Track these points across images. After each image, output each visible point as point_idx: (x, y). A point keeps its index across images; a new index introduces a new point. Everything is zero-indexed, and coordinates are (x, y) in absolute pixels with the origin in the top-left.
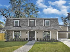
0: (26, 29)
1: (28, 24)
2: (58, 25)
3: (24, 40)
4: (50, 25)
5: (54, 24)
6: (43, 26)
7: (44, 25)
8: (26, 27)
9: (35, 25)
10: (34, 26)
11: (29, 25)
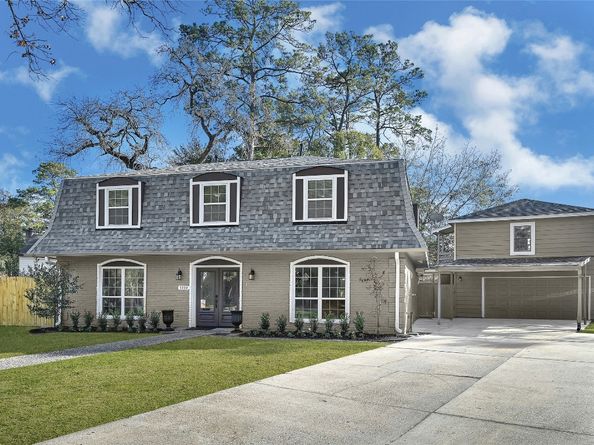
0: (170, 247)
1: (188, 212)
2: (399, 208)
3: (155, 322)
4: (340, 214)
5: (370, 204)
6: (286, 221)
7: (299, 215)
8: (176, 229)
9: (233, 218)
10: (228, 222)
11: (196, 220)
